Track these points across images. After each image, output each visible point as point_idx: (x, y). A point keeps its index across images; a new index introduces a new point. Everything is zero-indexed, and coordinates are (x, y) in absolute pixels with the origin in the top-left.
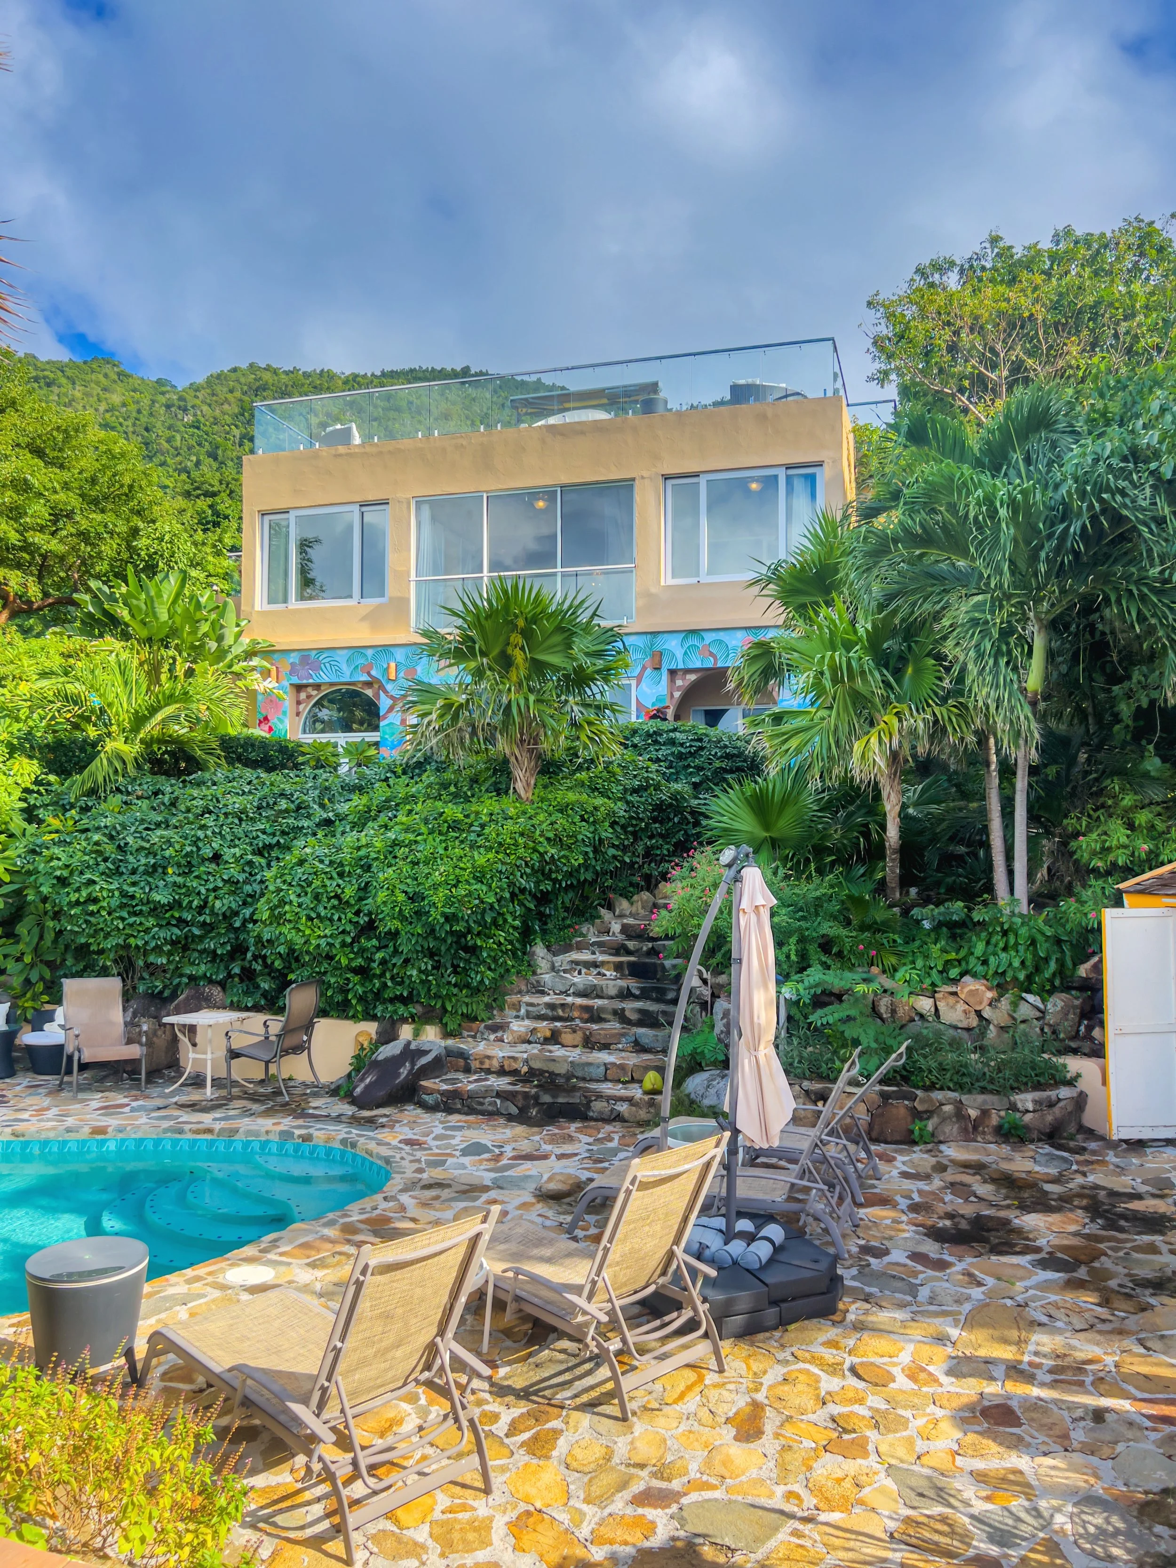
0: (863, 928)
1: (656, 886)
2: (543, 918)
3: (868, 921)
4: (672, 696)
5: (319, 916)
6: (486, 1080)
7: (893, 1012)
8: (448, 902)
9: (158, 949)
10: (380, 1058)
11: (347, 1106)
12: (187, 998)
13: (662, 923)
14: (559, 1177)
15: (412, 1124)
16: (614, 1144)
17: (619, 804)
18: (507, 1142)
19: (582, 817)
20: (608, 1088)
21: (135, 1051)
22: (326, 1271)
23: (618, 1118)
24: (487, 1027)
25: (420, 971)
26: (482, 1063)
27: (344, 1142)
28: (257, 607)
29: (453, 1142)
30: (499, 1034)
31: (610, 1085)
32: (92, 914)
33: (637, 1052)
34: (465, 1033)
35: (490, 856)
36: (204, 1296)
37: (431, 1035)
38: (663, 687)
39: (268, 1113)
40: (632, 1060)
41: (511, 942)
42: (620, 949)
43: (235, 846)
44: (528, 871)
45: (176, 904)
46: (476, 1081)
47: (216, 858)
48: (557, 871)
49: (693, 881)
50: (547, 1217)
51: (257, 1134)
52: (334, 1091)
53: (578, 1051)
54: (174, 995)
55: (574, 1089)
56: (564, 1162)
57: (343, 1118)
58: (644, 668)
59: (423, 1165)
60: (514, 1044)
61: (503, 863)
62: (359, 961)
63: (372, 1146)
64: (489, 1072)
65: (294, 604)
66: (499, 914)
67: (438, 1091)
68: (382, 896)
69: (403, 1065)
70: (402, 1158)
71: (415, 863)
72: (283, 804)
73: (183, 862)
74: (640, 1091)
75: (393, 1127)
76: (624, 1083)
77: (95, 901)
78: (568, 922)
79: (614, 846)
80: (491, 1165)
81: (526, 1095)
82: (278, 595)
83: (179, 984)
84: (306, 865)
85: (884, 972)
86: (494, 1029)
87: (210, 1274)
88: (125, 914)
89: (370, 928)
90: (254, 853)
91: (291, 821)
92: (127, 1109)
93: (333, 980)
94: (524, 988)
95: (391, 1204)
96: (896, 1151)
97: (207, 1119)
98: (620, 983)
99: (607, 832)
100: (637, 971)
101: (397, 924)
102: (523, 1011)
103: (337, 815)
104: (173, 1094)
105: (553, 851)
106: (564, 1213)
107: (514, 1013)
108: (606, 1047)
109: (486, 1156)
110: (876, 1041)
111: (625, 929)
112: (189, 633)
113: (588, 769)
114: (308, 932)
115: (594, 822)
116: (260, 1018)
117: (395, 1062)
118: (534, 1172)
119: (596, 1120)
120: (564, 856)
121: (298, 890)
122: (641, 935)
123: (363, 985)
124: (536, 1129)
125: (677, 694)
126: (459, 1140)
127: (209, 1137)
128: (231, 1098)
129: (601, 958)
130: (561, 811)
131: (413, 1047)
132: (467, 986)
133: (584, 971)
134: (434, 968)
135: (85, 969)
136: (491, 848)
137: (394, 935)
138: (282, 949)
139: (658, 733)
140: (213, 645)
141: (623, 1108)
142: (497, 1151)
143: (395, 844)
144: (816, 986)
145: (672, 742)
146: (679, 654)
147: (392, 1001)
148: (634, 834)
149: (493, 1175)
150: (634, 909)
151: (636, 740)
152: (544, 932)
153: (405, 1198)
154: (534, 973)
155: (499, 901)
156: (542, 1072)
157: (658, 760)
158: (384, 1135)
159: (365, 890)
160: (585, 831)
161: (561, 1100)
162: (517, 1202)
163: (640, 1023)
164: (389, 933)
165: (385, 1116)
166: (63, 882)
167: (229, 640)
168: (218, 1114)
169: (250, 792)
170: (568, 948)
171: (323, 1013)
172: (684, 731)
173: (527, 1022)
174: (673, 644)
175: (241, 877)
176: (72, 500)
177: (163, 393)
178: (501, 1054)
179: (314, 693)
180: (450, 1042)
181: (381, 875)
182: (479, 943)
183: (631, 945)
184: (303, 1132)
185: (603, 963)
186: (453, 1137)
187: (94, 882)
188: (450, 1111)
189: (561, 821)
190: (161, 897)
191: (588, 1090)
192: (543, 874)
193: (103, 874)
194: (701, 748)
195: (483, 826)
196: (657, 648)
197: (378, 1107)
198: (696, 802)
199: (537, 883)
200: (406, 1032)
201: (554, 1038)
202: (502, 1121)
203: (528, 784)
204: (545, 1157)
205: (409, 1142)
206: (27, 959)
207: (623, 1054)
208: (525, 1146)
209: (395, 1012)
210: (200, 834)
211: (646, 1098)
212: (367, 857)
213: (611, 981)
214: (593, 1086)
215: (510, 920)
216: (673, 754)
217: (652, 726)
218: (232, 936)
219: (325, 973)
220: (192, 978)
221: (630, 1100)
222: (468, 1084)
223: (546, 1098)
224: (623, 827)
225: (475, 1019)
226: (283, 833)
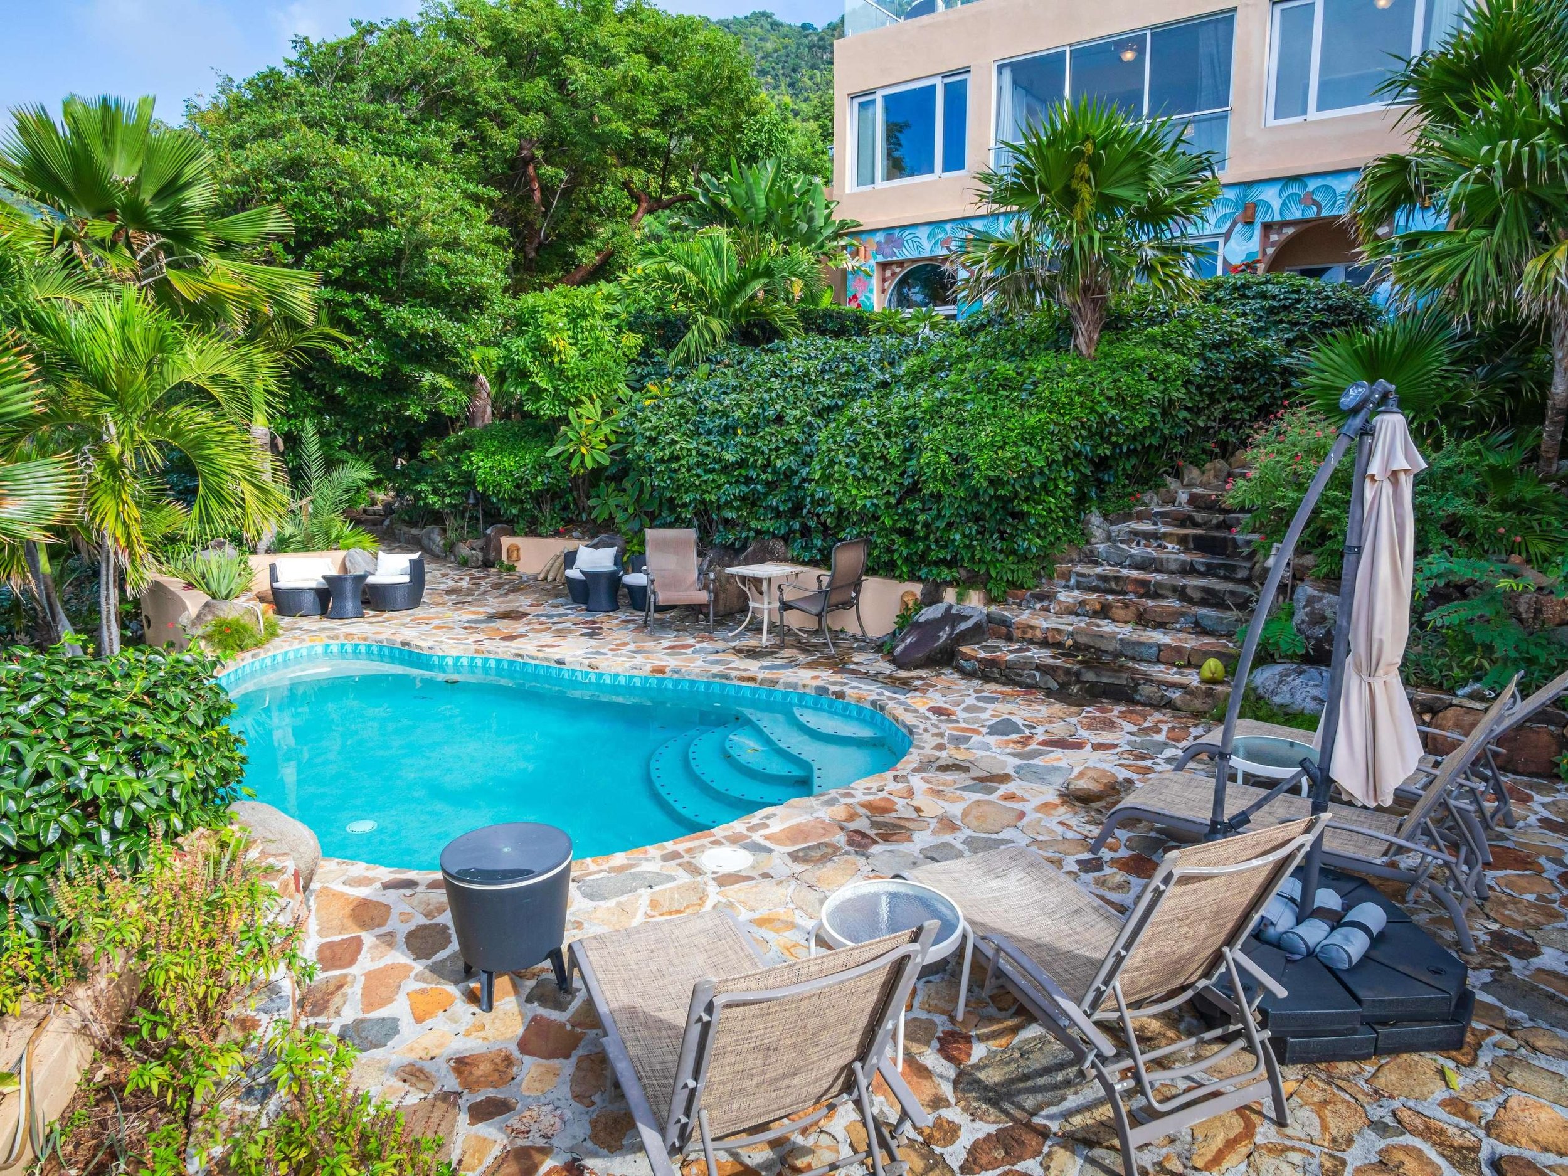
0: (1504, 506)
1: (1233, 454)
2: (1101, 485)
3: (1511, 497)
4: (1264, 253)
5: (865, 476)
6: (1028, 650)
7: (1538, 611)
8: (993, 466)
9: (728, 504)
10: (922, 619)
11: (886, 664)
12: (754, 550)
13: (1239, 491)
14: (1090, 774)
15: (946, 690)
16: (1161, 737)
17: (1195, 360)
18: (1040, 722)
19: (1150, 374)
20: (1158, 671)
21: (703, 597)
22: (805, 867)
23: (1169, 705)
24: (1033, 596)
25: (964, 536)
26: (1024, 632)
27: (874, 703)
28: (848, 191)
29: (984, 716)
30: (1046, 604)
31: (1162, 668)
32: (675, 471)
33: (1197, 633)
34: (1011, 600)
35: (1042, 416)
36: (672, 879)
37: (975, 603)
38: (1254, 244)
39: (811, 665)
40: (1191, 642)
41: (1062, 509)
42: (1184, 521)
43: (798, 408)
44: (1084, 433)
45: (742, 463)
46: (1016, 651)
47: (779, 419)
48: (1118, 435)
49: (1279, 446)
50: (1069, 827)
51: (795, 686)
52: (880, 647)
53: (1129, 627)
54: (744, 548)
55: (1122, 668)
56: (1100, 754)
57: (880, 678)
58: (1234, 224)
59: (945, 741)
60: (1059, 614)
61: (1056, 424)
62: (903, 523)
63: (899, 712)
64: (1031, 642)
65: (881, 184)
66: (1050, 479)
67: (976, 659)
68: (926, 456)
69: (943, 629)
70: (926, 730)
71: (961, 424)
72: (844, 367)
73: (751, 423)
74: (1197, 678)
75: (925, 691)
76: (1179, 667)
77: (677, 459)
78: (1130, 490)
79: (1187, 409)
80: (1018, 749)
81: (1068, 672)
82: (865, 177)
83: (747, 538)
84: (856, 425)
85: (1529, 561)
86: (1041, 598)
87: (689, 851)
88: (700, 471)
89: (913, 490)
90: (814, 415)
91: (850, 384)
92: (691, 650)
93: (879, 541)
94: (1075, 557)
95: (900, 785)
96: (1531, 787)
97: (753, 667)
98: (1182, 556)
99: (1179, 394)
100: (1202, 545)
101: (940, 485)
102: (1073, 581)
103: (893, 377)
104: (734, 639)
105: (1114, 412)
106: (1089, 822)
107: (1064, 583)
108: (1161, 625)
109: (1015, 737)
110: (1516, 648)
111: (1193, 500)
112: (783, 216)
113: (1162, 323)
114: (854, 492)
115: (1164, 382)
116: (815, 572)
117: (936, 625)
118: (1063, 764)
119: (1144, 705)
120: (1126, 418)
121: (847, 450)
122: (1211, 506)
123: (907, 547)
124: (1074, 709)
125: (1270, 251)
126: (990, 714)
127: (752, 685)
128: (782, 646)
129: (1163, 529)
130: (1126, 368)
131: (954, 611)
132: (1014, 552)
133: (1143, 542)
134: (978, 533)
135: (676, 520)
136: (1043, 407)
137: (938, 497)
138: (831, 508)
139: (1246, 286)
140: (804, 226)
141: (1175, 695)
142: (1027, 732)
143: (943, 402)
144: (1439, 576)
145: (1263, 296)
146: (1276, 205)
147: (937, 563)
148: (1211, 396)
149: (1018, 761)
150: (1205, 479)
151: (1221, 294)
152: (1102, 500)
153: (916, 781)
154: (1088, 542)
155: (1049, 465)
156: (1088, 648)
157: (1245, 314)
158: (916, 701)
159: (910, 451)
160: (1154, 391)
161: (1105, 680)
162: (1037, 801)
163: (1203, 603)
164: (932, 495)
165: (921, 678)
166: (652, 441)
167: (820, 222)
168: (766, 662)
169: (816, 357)
170: (1128, 517)
171: (871, 571)
172: (1278, 283)
173: (1076, 593)
174: (1271, 196)
175: (801, 438)
176: (681, 97)
177: (807, 36)
178: (1045, 625)
179: (898, 270)
180: (993, 608)
181: (926, 435)
182: (1025, 508)
183: (1199, 516)
184: (837, 688)
185: (1165, 536)
186: (983, 710)
187: (677, 442)
188: (987, 679)
189: (1125, 379)
190: (730, 456)
191: (1137, 671)
192: (1102, 438)
193: (684, 434)
194: (1298, 301)
195: (1036, 384)
196: (1249, 199)
197: (916, 668)
198: (1288, 360)
199: (1094, 448)
200: (950, 596)
201: (1104, 612)
202: (1040, 696)
203: (1091, 339)
204: (1079, 745)
205: (938, 711)
206: (631, 510)
207: (1181, 635)
208: (1060, 730)
209: (939, 575)
210: (766, 396)
211: (1204, 687)
212: (913, 418)
213: (1173, 553)
214: (1143, 667)
215: (1061, 485)
216: (1263, 308)
217: (1239, 279)
218: (792, 493)
219: (872, 533)
220: (758, 532)
221: (1184, 687)
222: (1007, 653)
223: (1090, 676)
224: (1199, 387)
225: (1022, 587)
226: (842, 395)
